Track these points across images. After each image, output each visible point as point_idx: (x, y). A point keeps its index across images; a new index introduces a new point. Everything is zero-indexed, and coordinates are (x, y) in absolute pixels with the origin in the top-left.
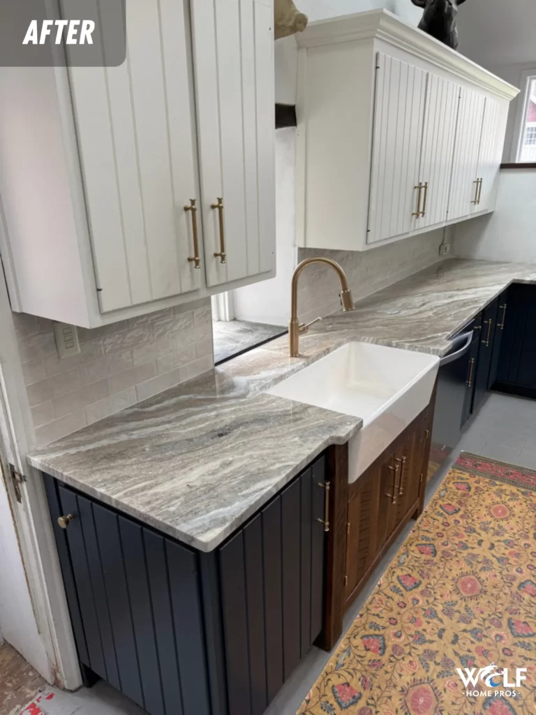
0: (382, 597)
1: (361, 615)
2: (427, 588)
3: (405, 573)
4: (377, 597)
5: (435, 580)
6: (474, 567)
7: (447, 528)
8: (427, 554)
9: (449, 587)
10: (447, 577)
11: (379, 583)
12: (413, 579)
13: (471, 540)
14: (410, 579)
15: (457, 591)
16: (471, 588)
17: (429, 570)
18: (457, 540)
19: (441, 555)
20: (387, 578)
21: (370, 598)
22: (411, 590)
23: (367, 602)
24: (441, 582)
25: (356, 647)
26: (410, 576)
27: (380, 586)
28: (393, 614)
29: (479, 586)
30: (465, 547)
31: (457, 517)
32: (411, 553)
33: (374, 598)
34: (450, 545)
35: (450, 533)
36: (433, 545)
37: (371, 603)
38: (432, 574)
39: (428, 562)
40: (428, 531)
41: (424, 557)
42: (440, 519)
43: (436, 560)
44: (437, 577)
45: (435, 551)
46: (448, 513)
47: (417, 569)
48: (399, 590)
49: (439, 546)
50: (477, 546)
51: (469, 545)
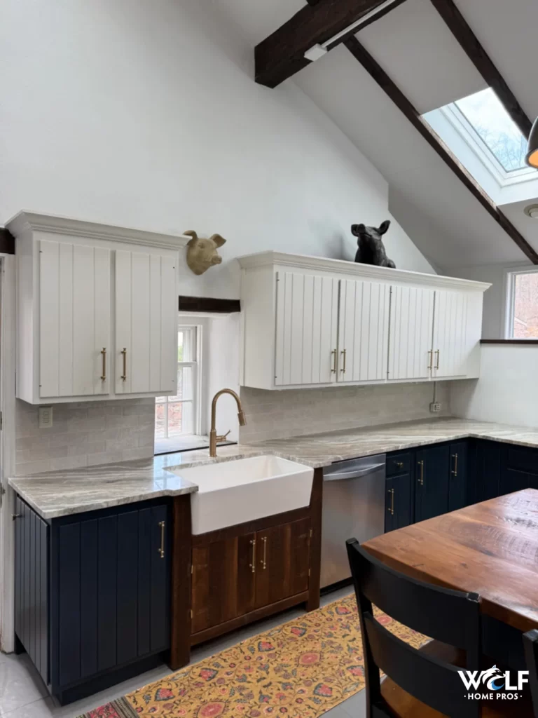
0: (239, 650)
1: (213, 657)
2: (276, 653)
3: (268, 641)
4: (234, 650)
5: (286, 650)
6: (325, 649)
7: (327, 622)
8: (296, 634)
9: (294, 656)
10: (298, 650)
11: (242, 642)
12: (271, 645)
13: (339, 633)
14: (268, 645)
15: (297, 659)
16: (310, 660)
17: (288, 643)
18: (328, 630)
19: (306, 637)
20: (251, 641)
21: (229, 649)
22: (262, 651)
23: (224, 651)
24: (290, 652)
25: (194, 673)
26: (270, 643)
27: (241, 644)
28: (236, 662)
29: (318, 661)
30: (330, 636)
31: (343, 617)
32: (284, 631)
33: (231, 650)
34: (320, 632)
35: (327, 625)
36: (306, 630)
37: (226, 652)
38: (287, 646)
39: (292, 639)
40: (310, 621)
41: (291, 635)
42: (328, 615)
43: (300, 638)
44: (290, 649)
45: (304, 634)
46: (338, 613)
47: (279, 641)
48: (254, 650)
49: (310, 631)
50: (340, 637)
51: (335, 635)
